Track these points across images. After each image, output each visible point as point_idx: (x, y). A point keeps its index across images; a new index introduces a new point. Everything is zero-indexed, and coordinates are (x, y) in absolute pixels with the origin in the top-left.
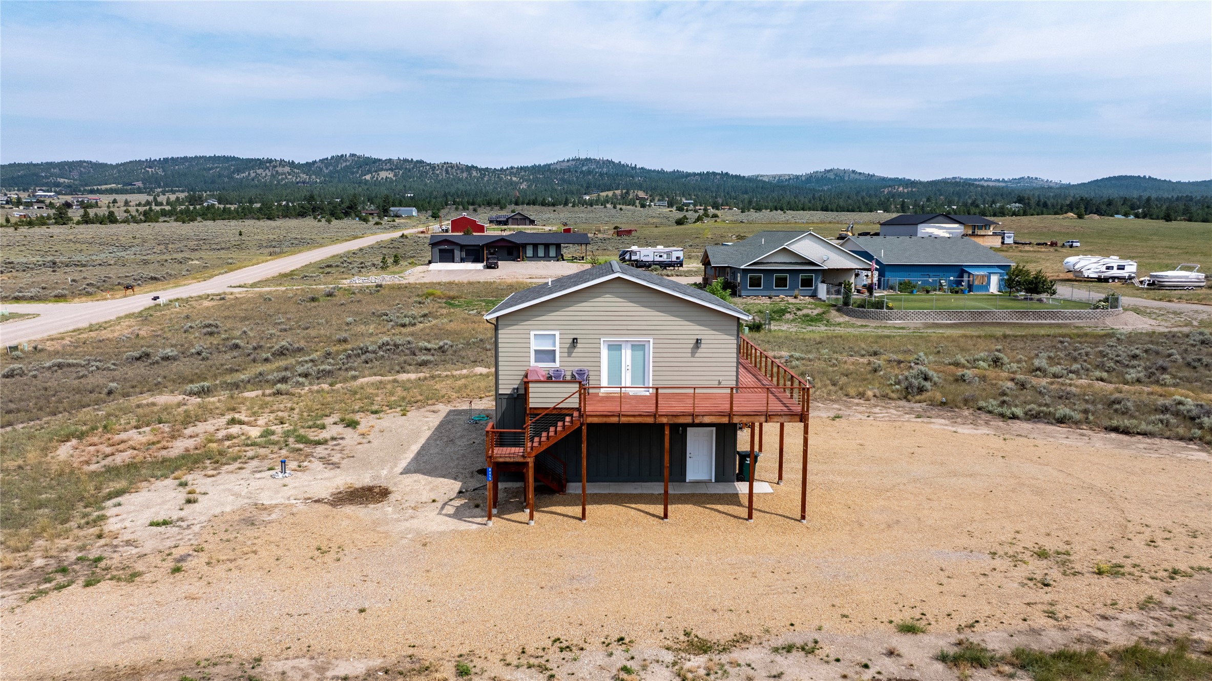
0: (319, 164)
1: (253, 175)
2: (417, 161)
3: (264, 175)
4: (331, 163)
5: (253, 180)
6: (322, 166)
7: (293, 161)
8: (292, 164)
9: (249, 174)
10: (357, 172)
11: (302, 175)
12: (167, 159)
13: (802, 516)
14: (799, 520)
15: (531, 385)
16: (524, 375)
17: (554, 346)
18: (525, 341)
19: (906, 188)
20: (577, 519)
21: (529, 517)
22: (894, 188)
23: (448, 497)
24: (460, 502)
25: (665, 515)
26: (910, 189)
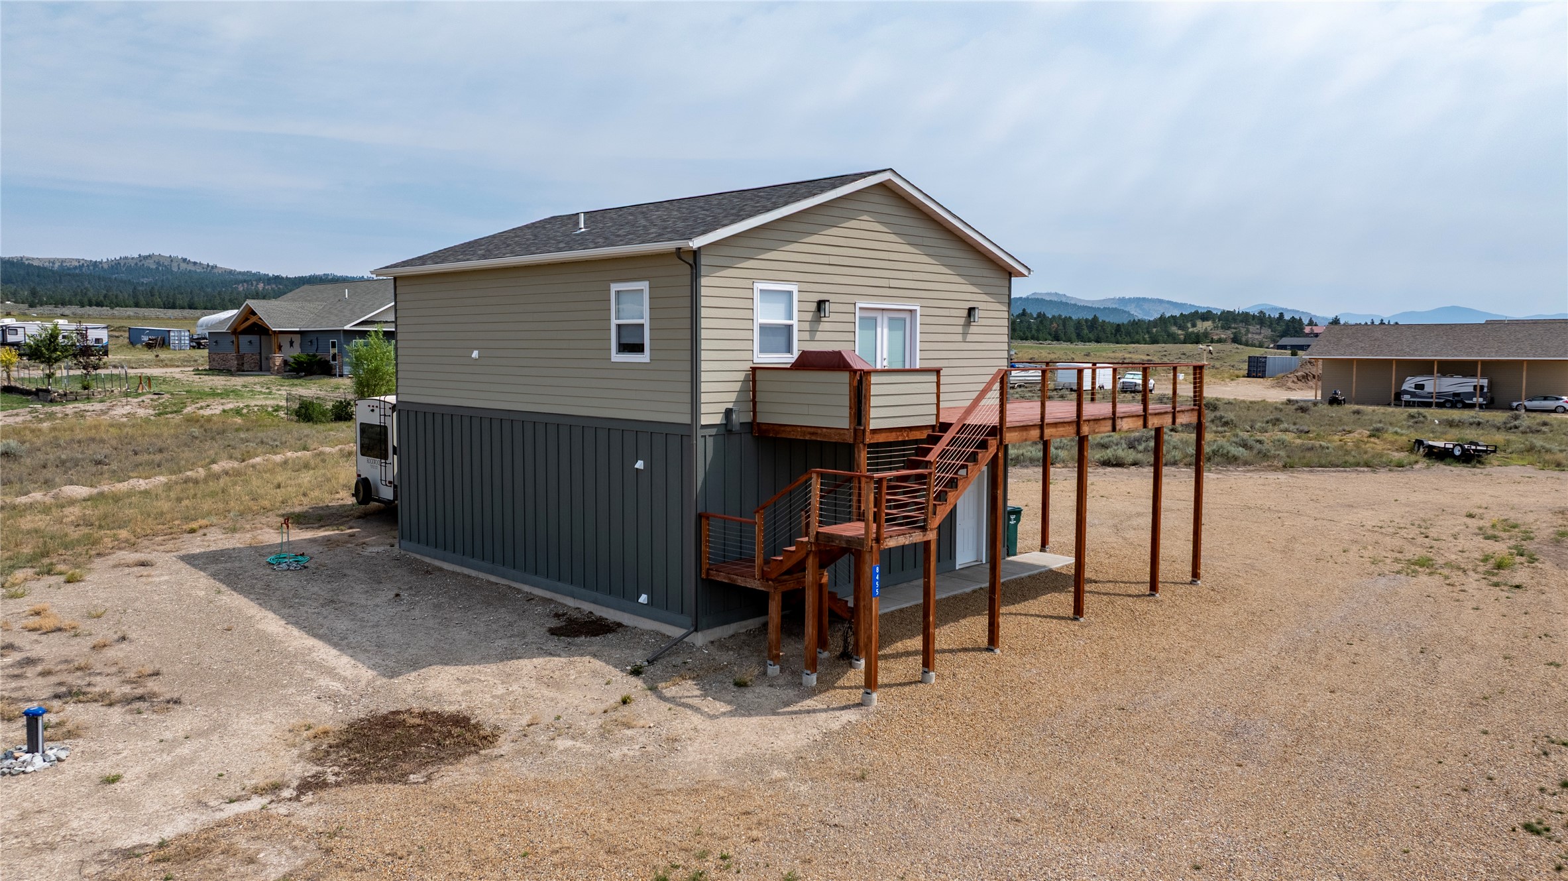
13: (1196, 574)
14: (1191, 583)
15: (874, 379)
16: (745, 381)
17: (791, 318)
18: (747, 304)
19: (268, 284)
20: (979, 650)
21: (927, 664)
22: (252, 284)
23: (635, 686)
24: (688, 689)
25: (1078, 611)
26: (274, 286)
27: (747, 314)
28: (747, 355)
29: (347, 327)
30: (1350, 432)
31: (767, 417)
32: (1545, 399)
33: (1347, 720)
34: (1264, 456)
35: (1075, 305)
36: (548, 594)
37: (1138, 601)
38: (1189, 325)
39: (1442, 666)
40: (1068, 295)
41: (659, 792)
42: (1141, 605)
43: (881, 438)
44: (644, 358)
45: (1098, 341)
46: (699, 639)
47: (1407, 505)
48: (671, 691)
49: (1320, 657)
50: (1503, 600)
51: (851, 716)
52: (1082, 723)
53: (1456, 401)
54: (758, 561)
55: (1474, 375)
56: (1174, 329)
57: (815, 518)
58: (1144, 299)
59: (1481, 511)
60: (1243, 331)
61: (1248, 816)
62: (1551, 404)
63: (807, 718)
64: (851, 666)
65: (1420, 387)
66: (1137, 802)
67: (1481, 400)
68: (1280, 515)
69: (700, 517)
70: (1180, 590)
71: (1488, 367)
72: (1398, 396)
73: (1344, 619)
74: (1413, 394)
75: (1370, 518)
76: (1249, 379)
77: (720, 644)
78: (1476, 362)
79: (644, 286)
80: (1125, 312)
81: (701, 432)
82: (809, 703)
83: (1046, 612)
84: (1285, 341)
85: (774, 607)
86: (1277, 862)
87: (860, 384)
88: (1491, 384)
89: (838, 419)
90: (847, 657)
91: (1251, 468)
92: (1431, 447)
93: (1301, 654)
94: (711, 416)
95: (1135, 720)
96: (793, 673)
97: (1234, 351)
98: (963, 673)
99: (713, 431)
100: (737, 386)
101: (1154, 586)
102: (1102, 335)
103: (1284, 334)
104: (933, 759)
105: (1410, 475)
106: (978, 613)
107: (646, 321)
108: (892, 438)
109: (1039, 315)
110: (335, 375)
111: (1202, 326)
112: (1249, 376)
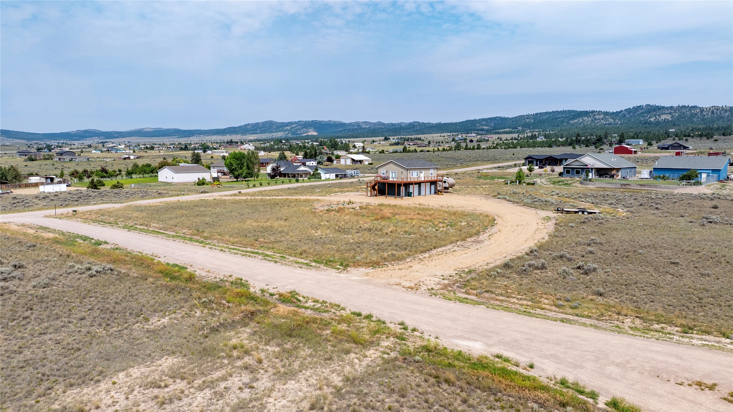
0: (624, 112)
1: (581, 120)
2: (692, 106)
3: (587, 120)
4: (632, 111)
5: (580, 124)
6: (626, 113)
7: (606, 111)
8: (606, 113)
9: (579, 120)
10: (647, 116)
11: (610, 120)
12: (538, 113)
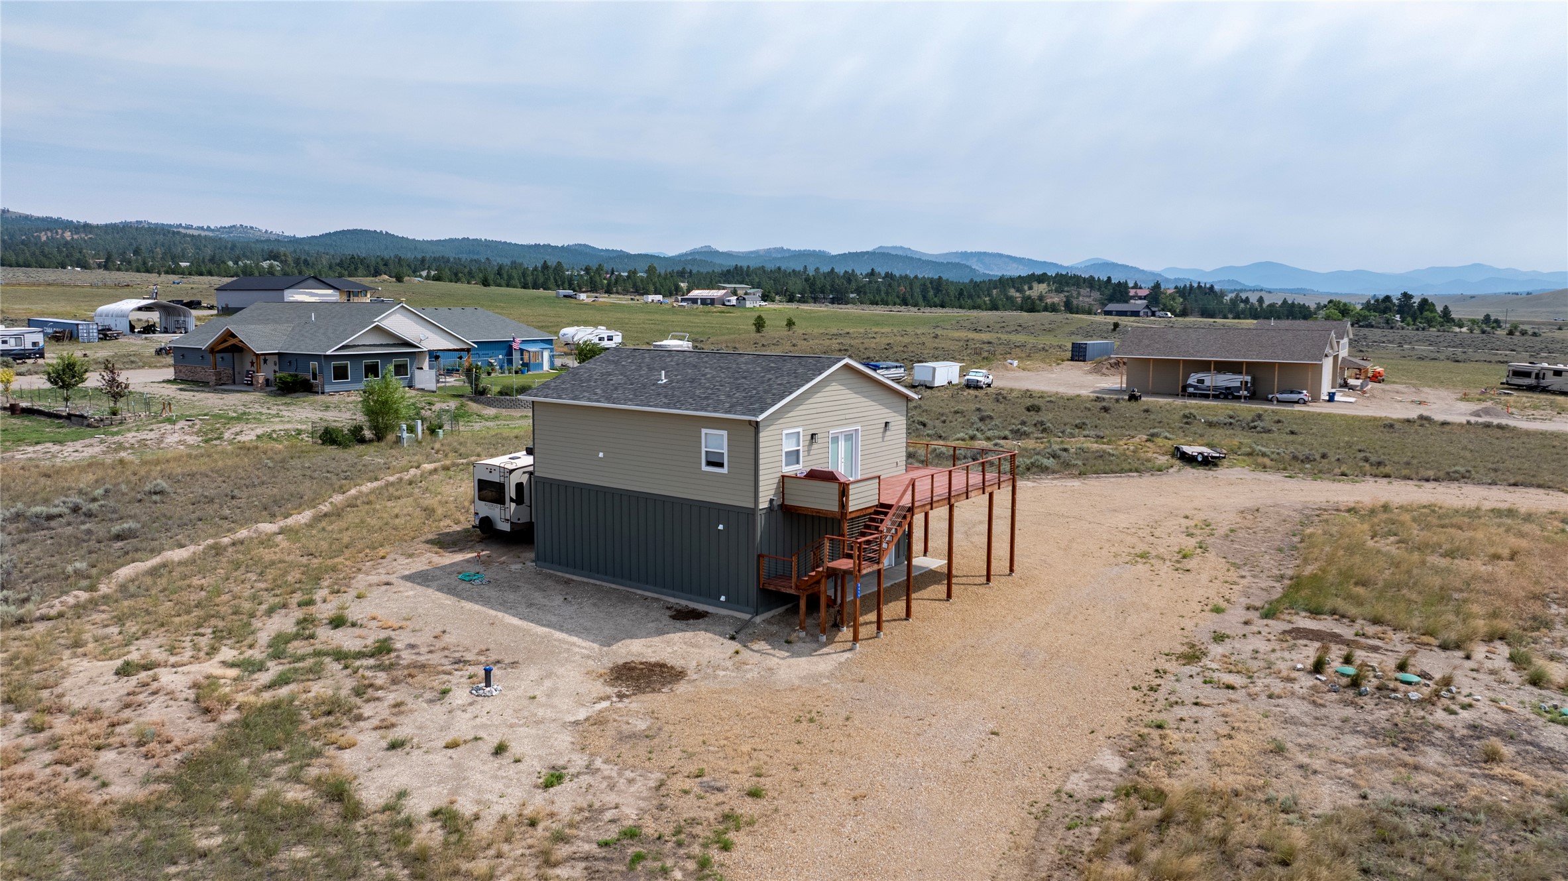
13: (1012, 570)
14: (1009, 575)
15: (851, 487)
16: (779, 483)
17: (799, 446)
18: (779, 442)
19: (76, 234)
20: (901, 620)
21: (879, 628)
22: (57, 233)
23: (735, 645)
24: (762, 645)
25: (949, 596)
26: (83, 235)
27: (778, 448)
28: (779, 469)
29: (328, 353)
30: (1133, 437)
31: (791, 501)
32: (1292, 392)
33: (1075, 648)
34: (1067, 465)
35: (920, 259)
36: (656, 596)
37: (980, 587)
38: (1026, 287)
39: (1129, 620)
40: (912, 248)
41: (778, 691)
42: (982, 590)
43: (853, 515)
44: (725, 470)
45: (943, 306)
46: (758, 619)
47: (1151, 509)
48: (756, 647)
49: (1071, 617)
50: (1176, 580)
51: (848, 655)
52: (955, 654)
53: (1227, 394)
54: (794, 580)
55: (1240, 373)
56: (1012, 292)
57: (826, 560)
58: (985, 253)
59: (1194, 512)
60: (1075, 294)
61: (1025, 690)
62: (1295, 397)
63: (828, 657)
64: (839, 630)
65: (1201, 381)
66: (980, 686)
67: (1246, 393)
68: (1068, 520)
69: (759, 556)
70: (1003, 579)
71: (1251, 367)
72: (1185, 388)
73: (1088, 594)
74: (1196, 387)
75: (1122, 520)
76: (1072, 363)
77: (768, 622)
78: (1242, 362)
79: (725, 433)
80: (967, 266)
81: (760, 513)
82: (825, 650)
83: (932, 597)
84: (1111, 307)
85: (803, 604)
86: (1034, 705)
87: (844, 490)
88: (1253, 379)
89: (834, 507)
90: (837, 626)
91: (1057, 476)
92: (1184, 453)
93: (1061, 616)
94: (763, 504)
95: (979, 652)
96: (812, 635)
97: (1065, 321)
98: (895, 632)
99: (764, 511)
100: (775, 486)
101: (988, 579)
102: (947, 299)
103: (1111, 299)
104: (891, 672)
105: (1165, 478)
106: (897, 599)
107: (725, 451)
108: (858, 514)
109: (887, 275)
110: (318, 393)
111: (1040, 289)
112: (1072, 359)
